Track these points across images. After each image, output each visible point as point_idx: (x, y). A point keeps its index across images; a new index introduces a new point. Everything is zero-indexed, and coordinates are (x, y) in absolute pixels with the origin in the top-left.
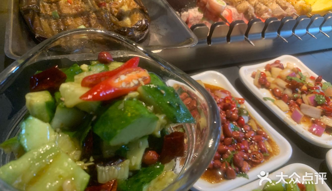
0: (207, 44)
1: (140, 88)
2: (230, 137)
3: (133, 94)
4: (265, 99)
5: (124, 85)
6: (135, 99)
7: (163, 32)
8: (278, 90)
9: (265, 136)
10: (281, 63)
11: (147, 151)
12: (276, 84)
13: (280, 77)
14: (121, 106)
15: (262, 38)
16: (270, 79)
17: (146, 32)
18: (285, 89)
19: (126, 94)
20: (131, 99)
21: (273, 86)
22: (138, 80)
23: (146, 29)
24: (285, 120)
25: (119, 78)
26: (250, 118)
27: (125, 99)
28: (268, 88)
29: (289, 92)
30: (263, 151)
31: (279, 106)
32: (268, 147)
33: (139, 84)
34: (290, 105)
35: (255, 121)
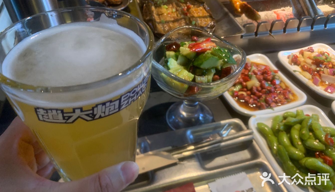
0: (254, 36)
1: (212, 49)
2: (265, 89)
3: (208, 51)
4: (295, 71)
5: (205, 47)
6: (209, 53)
7: (225, 28)
8: (306, 66)
9: (290, 92)
10: (313, 49)
11: (215, 74)
12: (305, 62)
13: (309, 58)
14: (204, 55)
15: (298, 32)
16: (301, 59)
17: (214, 29)
18: (311, 65)
19: (206, 51)
20: (208, 53)
21: (302, 64)
22: (211, 46)
23: (214, 27)
24: (307, 84)
25: (203, 44)
26: (281, 81)
27: (206, 53)
28: (298, 65)
29: (314, 67)
30: (286, 98)
31: (304, 75)
32: (291, 97)
33: (211, 48)
34: (313, 75)
35: (284, 83)
